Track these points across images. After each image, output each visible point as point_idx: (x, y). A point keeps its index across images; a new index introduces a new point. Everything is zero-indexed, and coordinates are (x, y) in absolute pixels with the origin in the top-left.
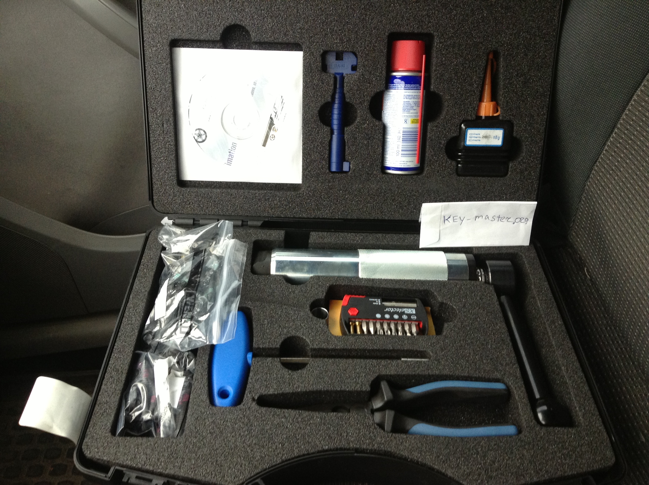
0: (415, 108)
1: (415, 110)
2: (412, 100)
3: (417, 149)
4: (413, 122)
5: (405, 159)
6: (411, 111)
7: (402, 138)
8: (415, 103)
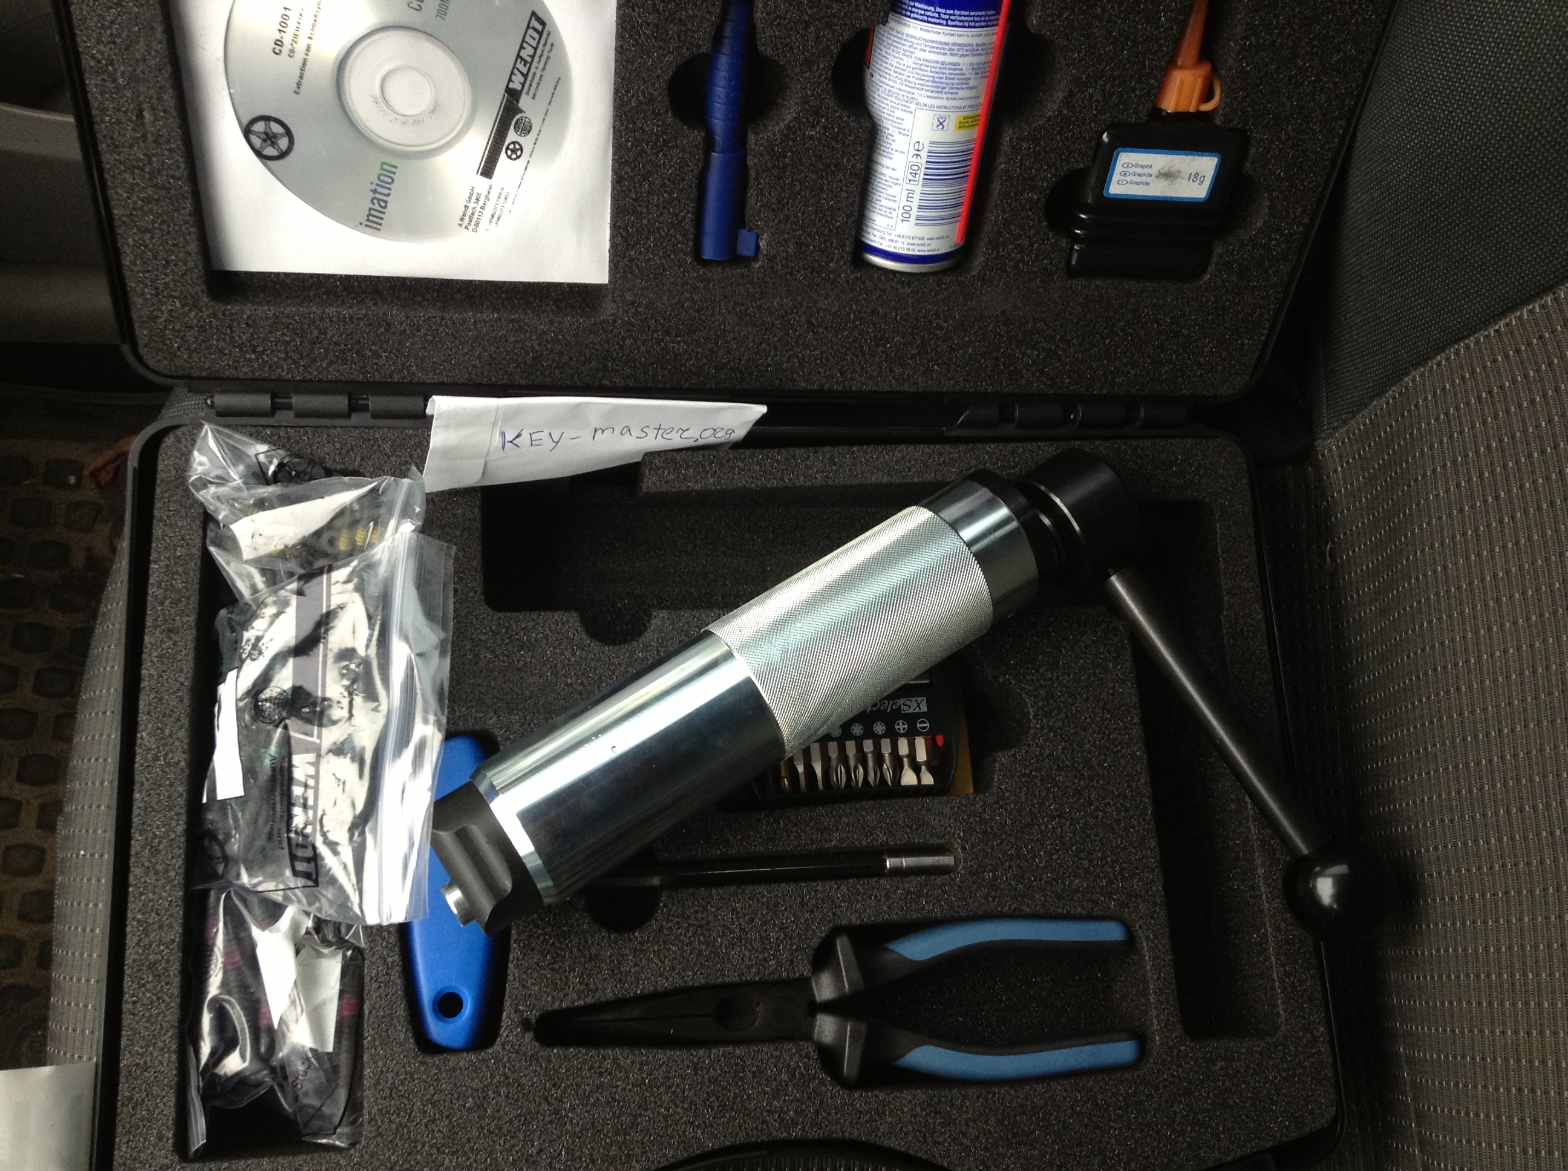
0: (972, 83)
1: (971, 88)
2: (969, 59)
3: (961, 200)
4: (961, 126)
5: (926, 231)
6: (962, 93)
7: (923, 171)
8: (975, 67)
